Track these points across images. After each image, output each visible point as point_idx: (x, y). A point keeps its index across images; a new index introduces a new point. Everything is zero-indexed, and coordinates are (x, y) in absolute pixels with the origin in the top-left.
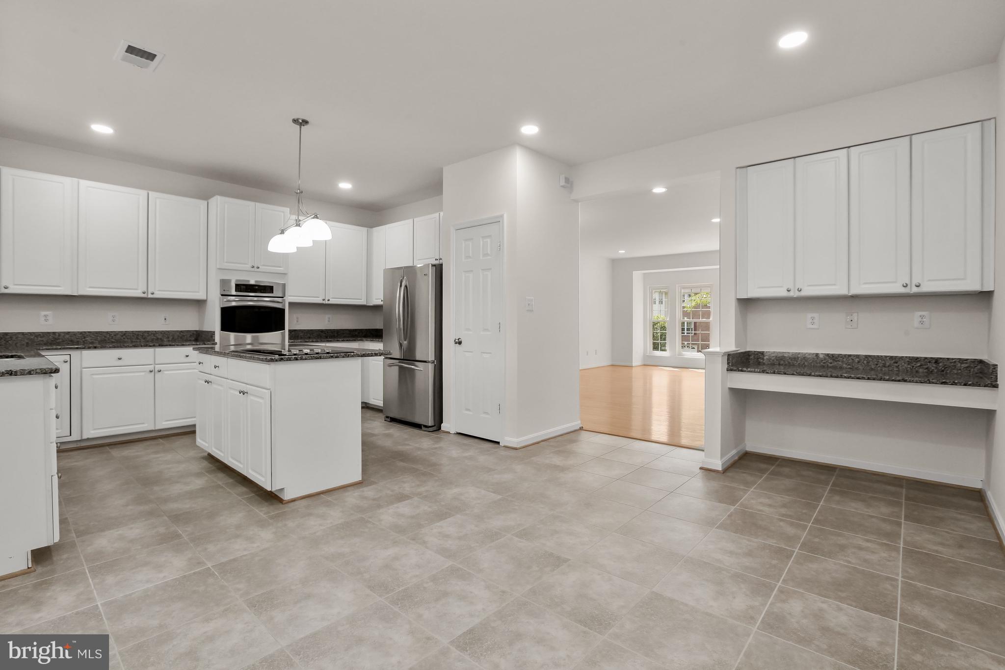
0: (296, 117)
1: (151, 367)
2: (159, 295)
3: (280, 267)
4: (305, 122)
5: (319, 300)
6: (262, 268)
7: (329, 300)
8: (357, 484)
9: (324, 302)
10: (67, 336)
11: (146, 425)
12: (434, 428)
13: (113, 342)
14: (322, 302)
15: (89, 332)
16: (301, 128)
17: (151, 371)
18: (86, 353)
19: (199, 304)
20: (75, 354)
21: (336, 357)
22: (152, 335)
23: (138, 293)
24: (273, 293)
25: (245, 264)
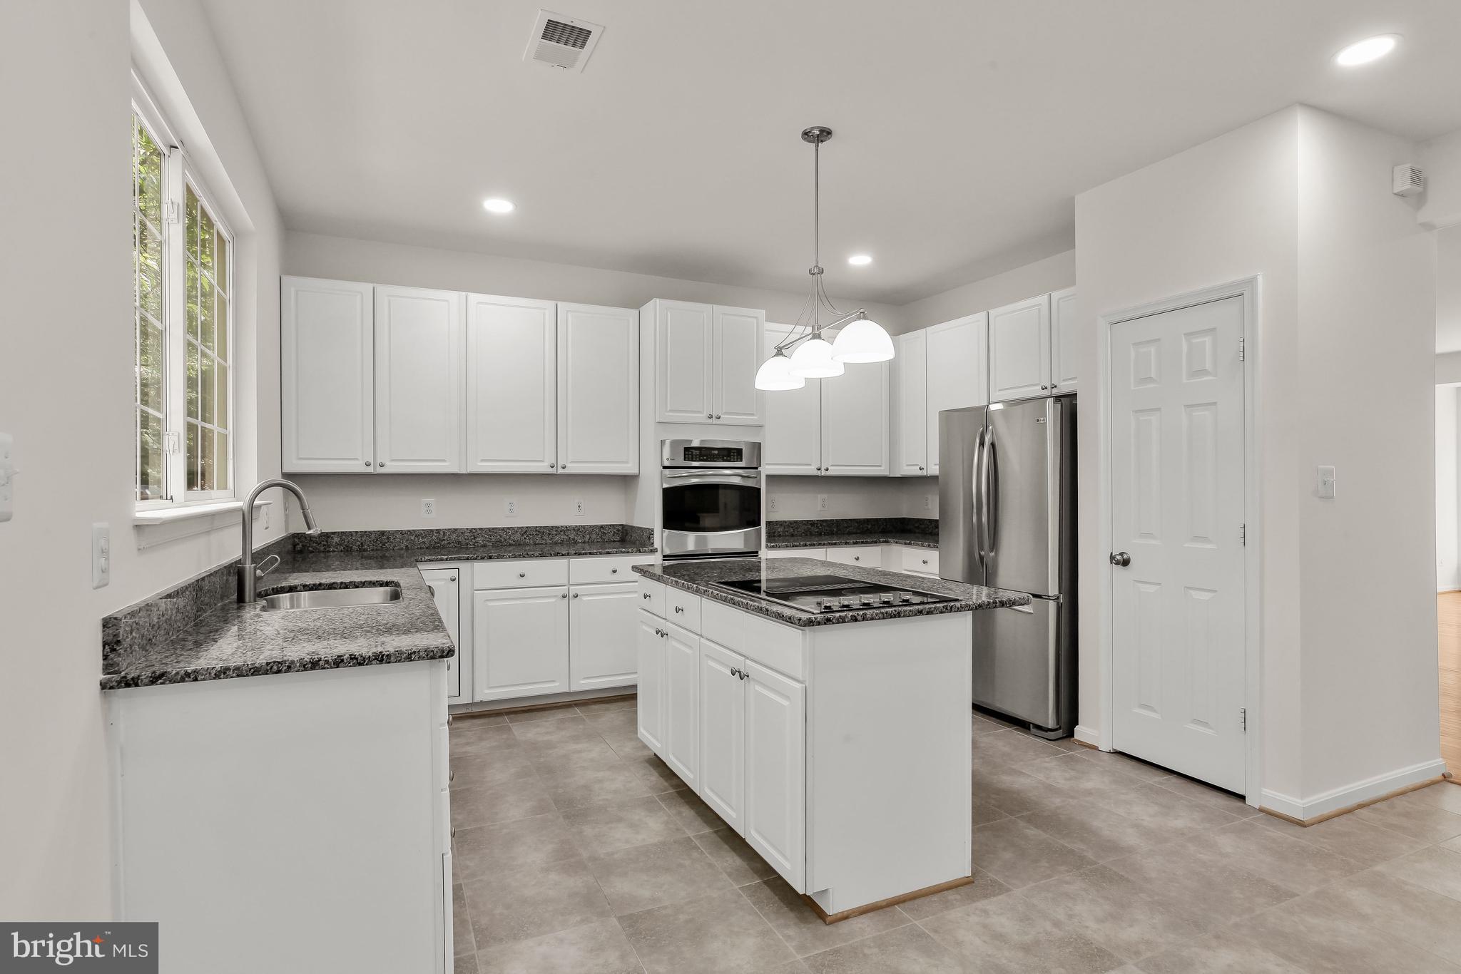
0: (807, 127)
1: (564, 590)
2: (573, 469)
3: (753, 415)
4: (825, 133)
5: (810, 470)
6: (725, 418)
7: (827, 470)
8: (962, 885)
9: (819, 473)
10: (454, 536)
11: (557, 684)
12: (1060, 733)
13: (510, 545)
14: (815, 473)
15: (481, 529)
16: (817, 146)
17: (564, 597)
18: (479, 566)
19: (626, 482)
20: (464, 566)
21: (928, 613)
22: (562, 533)
23: (543, 468)
24: (741, 460)
25: (699, 412)
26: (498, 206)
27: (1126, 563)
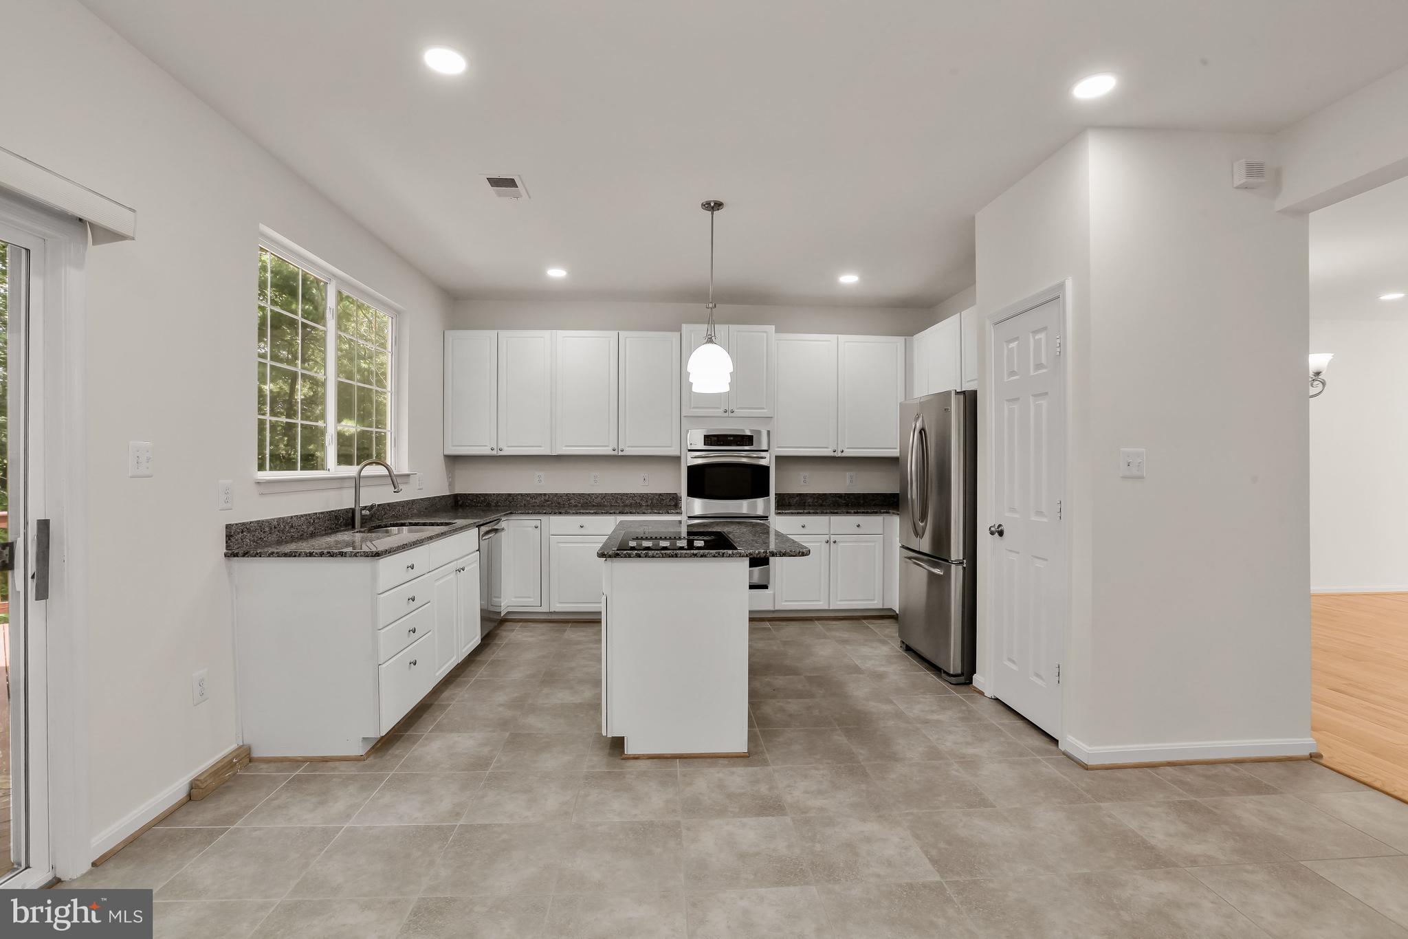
0: (704, 200)
2: (629, 451)
3: (763, 408)
4: (719, 205)
5: (828, 452)
6: (738, 412)
7: (842, 452)
8: (737, 757)
9: (835, 454)
12: (962, 679)
13: (594, 506)
14: (832, 454)
15: (573, 494)
16: (712, 214)
18: (555, 519)
19: (672, 461)
20: (545, 520)
22: (631, 498)
23: (608, 451)
24: (752, 445)
25: (717, 408)
26: (557, 273)
27: (1001, 533)
